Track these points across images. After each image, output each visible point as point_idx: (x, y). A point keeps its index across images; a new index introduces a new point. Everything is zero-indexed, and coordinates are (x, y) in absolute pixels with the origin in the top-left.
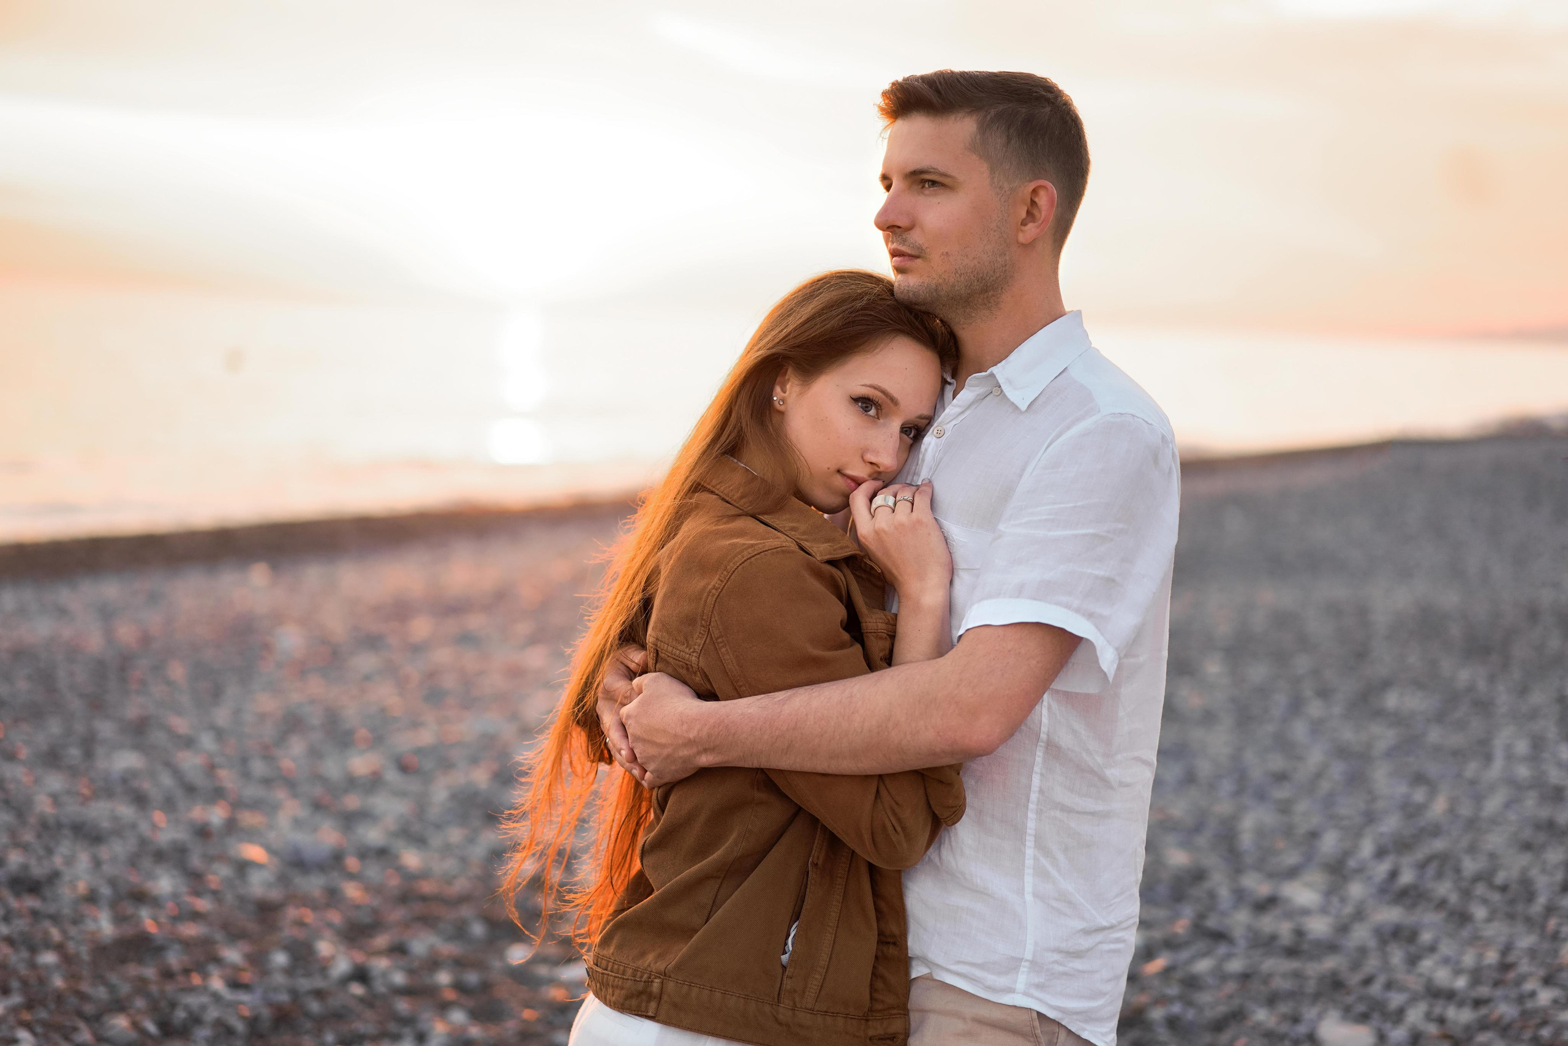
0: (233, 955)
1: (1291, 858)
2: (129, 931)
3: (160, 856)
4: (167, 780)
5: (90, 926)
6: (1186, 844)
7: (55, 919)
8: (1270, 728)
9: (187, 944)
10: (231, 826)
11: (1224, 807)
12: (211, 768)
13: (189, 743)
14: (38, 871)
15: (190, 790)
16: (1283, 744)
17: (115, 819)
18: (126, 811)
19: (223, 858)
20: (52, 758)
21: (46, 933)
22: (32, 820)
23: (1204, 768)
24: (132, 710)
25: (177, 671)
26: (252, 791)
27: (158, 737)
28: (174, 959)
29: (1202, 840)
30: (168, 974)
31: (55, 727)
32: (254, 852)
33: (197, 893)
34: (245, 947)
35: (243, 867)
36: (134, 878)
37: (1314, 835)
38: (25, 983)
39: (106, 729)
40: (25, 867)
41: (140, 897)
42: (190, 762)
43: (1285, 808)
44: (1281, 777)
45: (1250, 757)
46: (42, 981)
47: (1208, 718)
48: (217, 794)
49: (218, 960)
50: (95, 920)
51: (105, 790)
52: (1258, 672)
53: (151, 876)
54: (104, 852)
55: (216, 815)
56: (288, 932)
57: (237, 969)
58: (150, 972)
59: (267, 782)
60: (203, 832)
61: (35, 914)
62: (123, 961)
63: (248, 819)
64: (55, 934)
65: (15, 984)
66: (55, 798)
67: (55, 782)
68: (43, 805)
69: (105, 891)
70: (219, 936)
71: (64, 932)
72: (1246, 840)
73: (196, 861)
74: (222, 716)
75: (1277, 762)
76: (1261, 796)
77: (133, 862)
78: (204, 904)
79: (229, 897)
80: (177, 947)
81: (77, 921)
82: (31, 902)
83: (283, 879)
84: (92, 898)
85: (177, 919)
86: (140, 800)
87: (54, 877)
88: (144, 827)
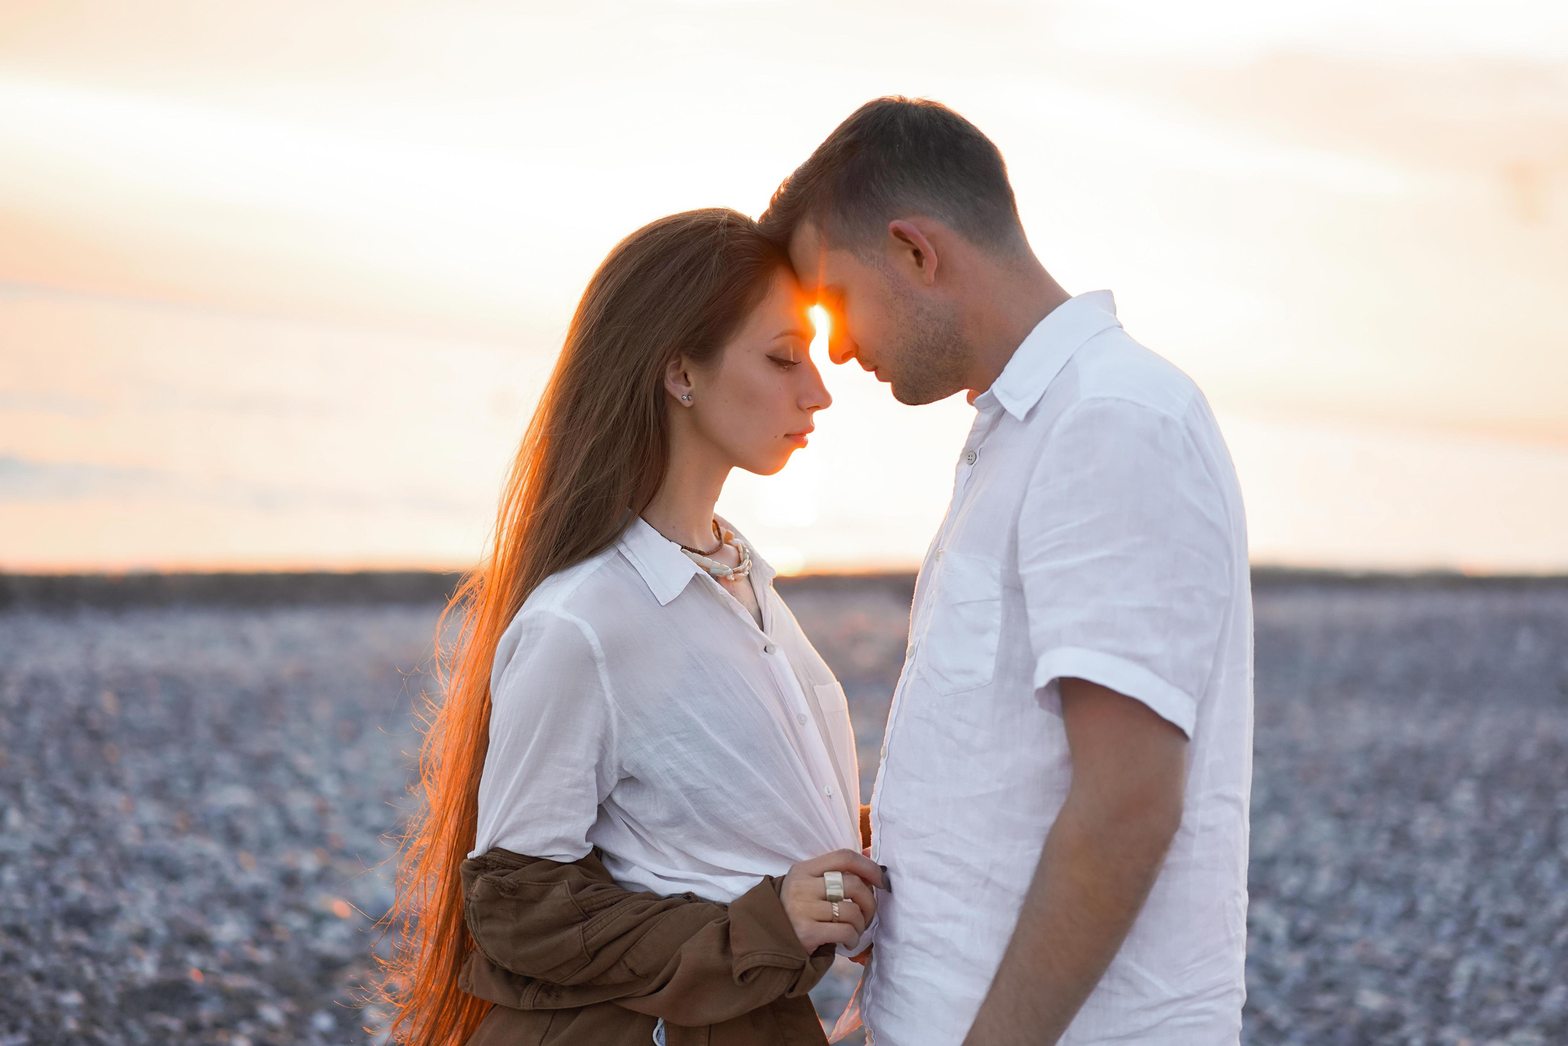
0: (272, 1014)
1: (1507, 1014)
2: (171, 975)
3: (234, 900)
4: (271, 820)
5: (133, 967)
6: (1385, 988)
7: (95, 957)
8: (1515, 866)
9: (228, 996)
10: (322, 878)
11: (1441, 950)
12: (322, 812)
13: (307, 783)
14: (98, 902)
15: (292, 831)
16: (1526, 886)
17: (201, 856)
18: (213, 848)
19: (300, 908)
20: (159, 789)
21: (79, 969)
22: (112, 851)
23: (1427, 905)
24: (258, 744)
25: (323, 710)
26: (359, 840)
27: (279, 775)
28: (207, 1012)
29: (1405, 984)
30: (194, 1028)
31: (173, 755)
32: (339, 906)
33: (258, 943)
34: (289, 1006)
35: (319, 919)
36: (196, 921)
37: (1539, 990)
38: (36, 1020)
39: (225, 761)
40: (83, 899)
41: (198, 941)
42: (300, 803)
43: (1512, 956)
44: (1512, 923)
45: (1483, 897)
46: (56, 1021)
47: (1444, 850)
48: (318, 840)
49: (252, 1016)
50: (138, 960)
51: (201, 827)
52: (1514, 805)
53: (217, 921)
54: (174, 891)
55: (308, 863)
56: (342, 993)
57: (272, 1028)
58: (174, 1024)
59: (377, 831)
60: (290, 879)
61: (77, 950)
62: (154, 1008)
63: (342, 867)
64: (89, 971)
65: (27, 1023)
66: (145, 831)
67: (150, 812)
68: (129, 836)
69: (161, 931)
70: (266, 991)
71: (99, 972)
72: (1457, 990)
73: (271, 910)
74: (351, 759)
75: (1514, 906)
76: (1487, 939)
77: (203, 906)
78: (264, 956)
79: (293, 952)
80: (216, 999)
81: (117, 961)
82: (80, 938)
83: (360, 936)
84: (143, 939)
85: (229, 968)
86: (233, 837)
87: (113, 913)
88: (229, 870)
